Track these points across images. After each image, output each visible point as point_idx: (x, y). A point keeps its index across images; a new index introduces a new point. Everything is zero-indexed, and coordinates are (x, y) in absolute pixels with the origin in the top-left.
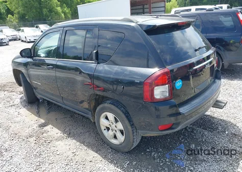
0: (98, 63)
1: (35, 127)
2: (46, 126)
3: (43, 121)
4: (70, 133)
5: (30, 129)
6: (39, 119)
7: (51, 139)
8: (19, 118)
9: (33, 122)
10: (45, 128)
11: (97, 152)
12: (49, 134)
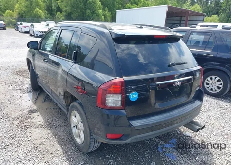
0: (75, 63)
1: (25, 112)
2: (35, 112)
3: (35, 108)
4: (50, 124)
5: (21, 112)
6: (34, 105)
7: (31, 125)
8: (18, 101)
9: (27, 107)
10: (33, 115)
11: (61, 147)
12: (33, 120)
